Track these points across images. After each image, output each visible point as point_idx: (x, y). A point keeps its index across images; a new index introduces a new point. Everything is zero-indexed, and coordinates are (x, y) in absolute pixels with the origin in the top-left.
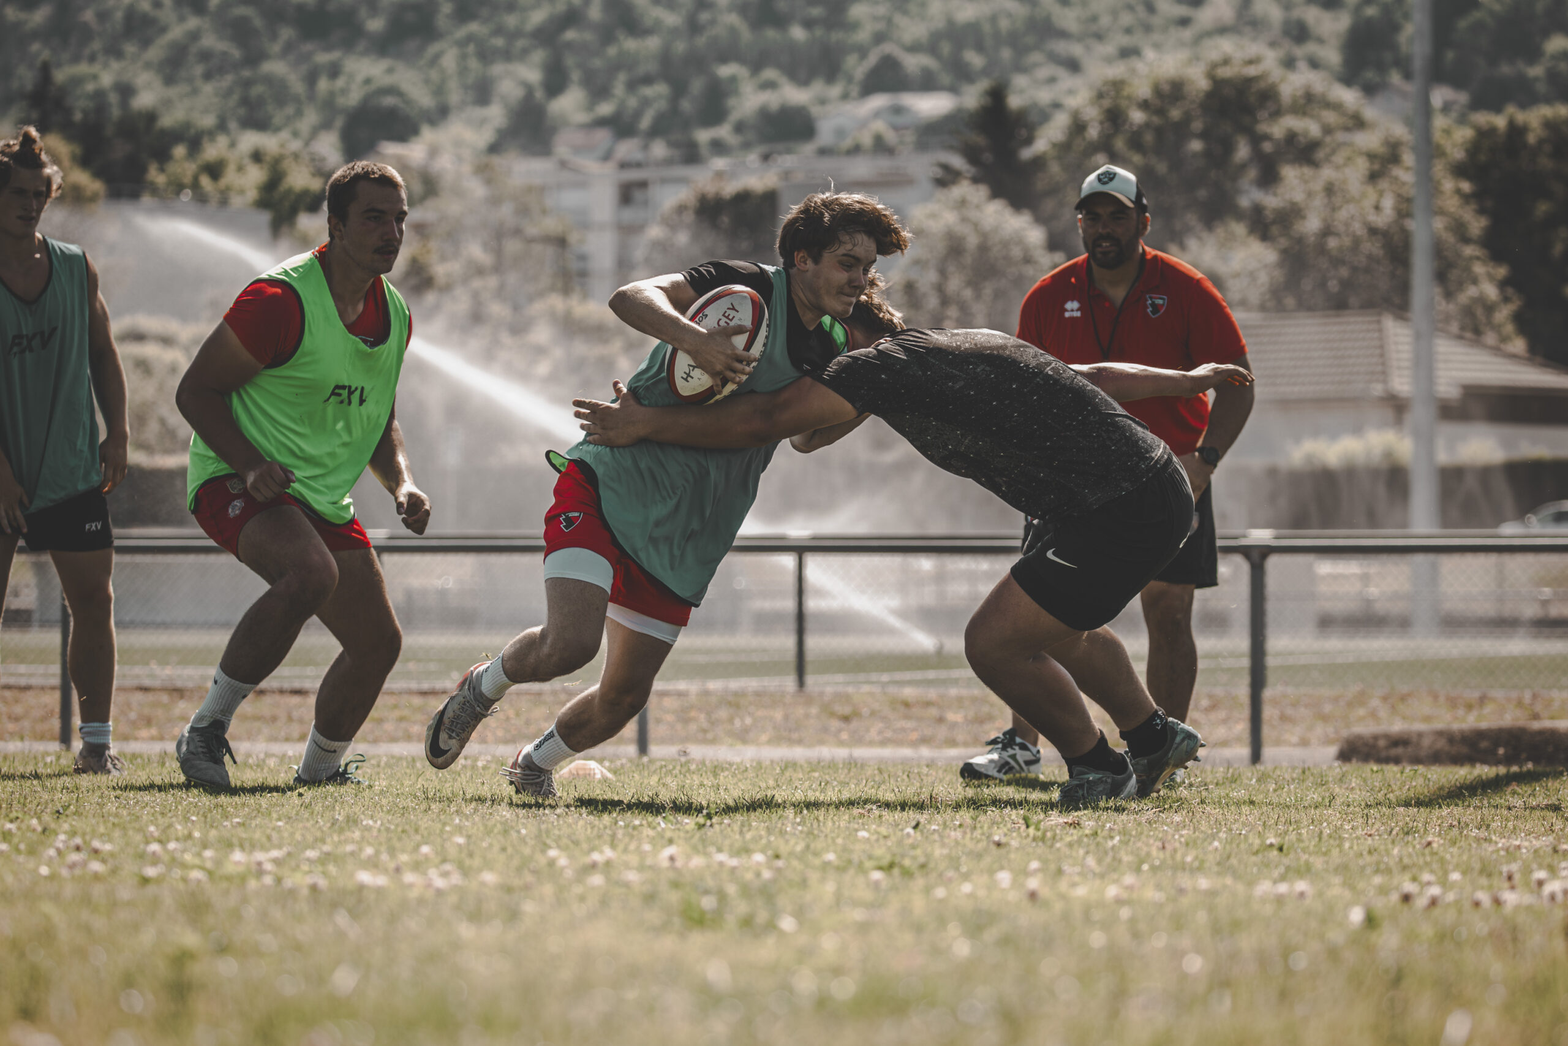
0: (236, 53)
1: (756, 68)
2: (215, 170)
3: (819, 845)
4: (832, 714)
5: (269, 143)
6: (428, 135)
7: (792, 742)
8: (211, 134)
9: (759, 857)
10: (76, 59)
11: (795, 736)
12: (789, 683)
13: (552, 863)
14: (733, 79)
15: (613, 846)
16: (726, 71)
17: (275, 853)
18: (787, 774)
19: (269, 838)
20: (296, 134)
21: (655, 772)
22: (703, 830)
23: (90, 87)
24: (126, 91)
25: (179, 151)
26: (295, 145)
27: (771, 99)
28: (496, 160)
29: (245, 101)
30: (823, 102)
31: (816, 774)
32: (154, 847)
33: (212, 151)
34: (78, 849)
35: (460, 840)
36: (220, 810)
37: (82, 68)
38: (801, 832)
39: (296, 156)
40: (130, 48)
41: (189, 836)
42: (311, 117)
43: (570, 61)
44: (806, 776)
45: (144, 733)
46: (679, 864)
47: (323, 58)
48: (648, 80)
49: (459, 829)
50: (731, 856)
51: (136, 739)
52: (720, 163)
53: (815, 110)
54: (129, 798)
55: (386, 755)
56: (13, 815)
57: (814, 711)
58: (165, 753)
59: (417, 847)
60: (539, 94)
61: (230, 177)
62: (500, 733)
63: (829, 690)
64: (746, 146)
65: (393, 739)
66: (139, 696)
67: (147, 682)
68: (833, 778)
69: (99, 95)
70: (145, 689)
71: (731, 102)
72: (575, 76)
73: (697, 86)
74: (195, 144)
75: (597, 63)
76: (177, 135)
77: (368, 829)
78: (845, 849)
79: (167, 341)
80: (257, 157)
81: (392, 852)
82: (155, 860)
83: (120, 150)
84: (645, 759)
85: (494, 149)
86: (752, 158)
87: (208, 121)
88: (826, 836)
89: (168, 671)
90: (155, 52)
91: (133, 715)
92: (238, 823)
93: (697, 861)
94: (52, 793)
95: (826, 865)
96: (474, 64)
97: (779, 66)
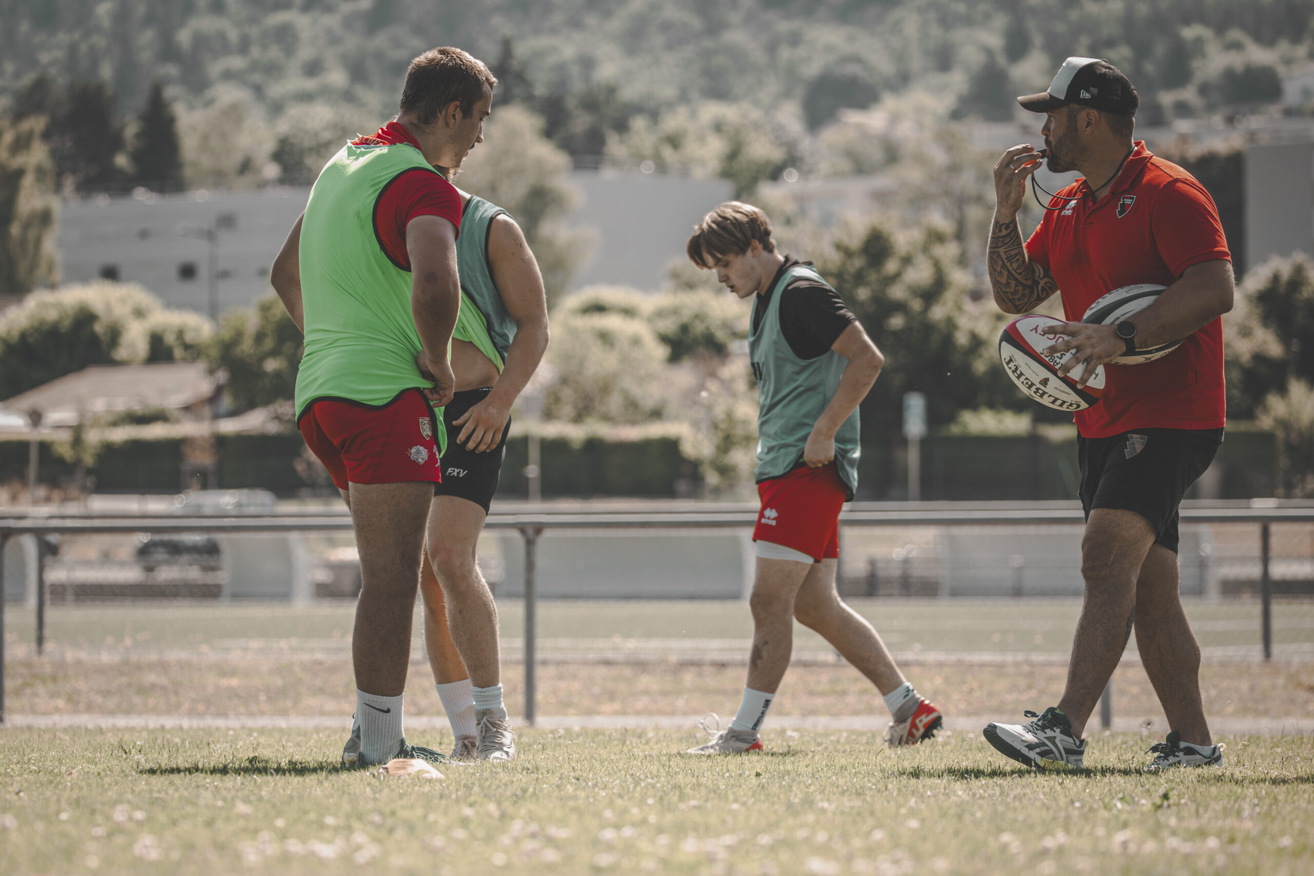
0: (696, 23)
1: (1220, 29)
2: (674, 141)
3: (1276, 827)
4: (1299, 685)
5: (728, 112)
6: (890, 102)
7: (1258, 713)
8: (671, 105)
9: (1212, 843)
10: (537, 31)
11: (1261, 707)
12: (1256, 652)
13: (1004, 848)
14: (1199, 41)
15: (1067, 830)
16: (1189, 33)
17: (728, 840)
18: (1250, 750)
19: (724, 822)
20: (757, 103)
21: (1115, 748)
22: (1159, 812)
23: (551, 60)
24: (587, 63)
25: (639, 123)
26: (755, 114)
27: (1236, 60)
28: (958, 128)
29: (708, 73)
30: (1288, 61)
31: (1279, 750)
32: (609, 834)
33: (673, 122)
34: (533, 836)
35: (914, 824)
36: (677, 792)
37: (544, 42)
38: (1259, 813)
39: (757, 127)
40: (591, 20)
41: (644, 821)
42: (772, 86)
43: (1032, 25)
44: (1269, 752)
45: (607, 707)
46: (1132, 848)
47: (784, 26)
48: (1111, 43)
49: (913, 813)
50: (1185, 840)
51: (599, 713)
52: (1183, 126)
53: (1281, 70)
54: (588, 779)
55: (847, 731)
56: (472, 799)
57: (1281, 681)
58: (626, 730)
59: (868, 834)
60: (1001, 60)
61: (692, 148)
62: (962, 706)
63: (1296, 660)
64: (1211, 108)
65: (856, 713)
66: (602, 671)
67: (610, 655)
68: (1296, 754)
69: (561, 68)
70: (608, 663)
71: (1196, 64)
72: (1038, 40)
73: (1160, 49)
74: (654, 115)
75: (1060, 28)
76: (636, 109)
77: (824, 811)
78: (1302, 832)
79: (628, 312)
80: (718, 127)
81: (845, 836)
82: (609, 847)
83: (581, 123)
84: (1107, 733)
85: (956, 115)
86: (1217, 120)
87: (668, 92)
88: (1284, 819)
89: (631, 644)
90: (616, 24)
91: (596, 690)
92: (694, 807)
93: (1150, 846)
94: (512, 775)
95: (1281, 851)
96: (936, 31)
97: (1244, 27)
